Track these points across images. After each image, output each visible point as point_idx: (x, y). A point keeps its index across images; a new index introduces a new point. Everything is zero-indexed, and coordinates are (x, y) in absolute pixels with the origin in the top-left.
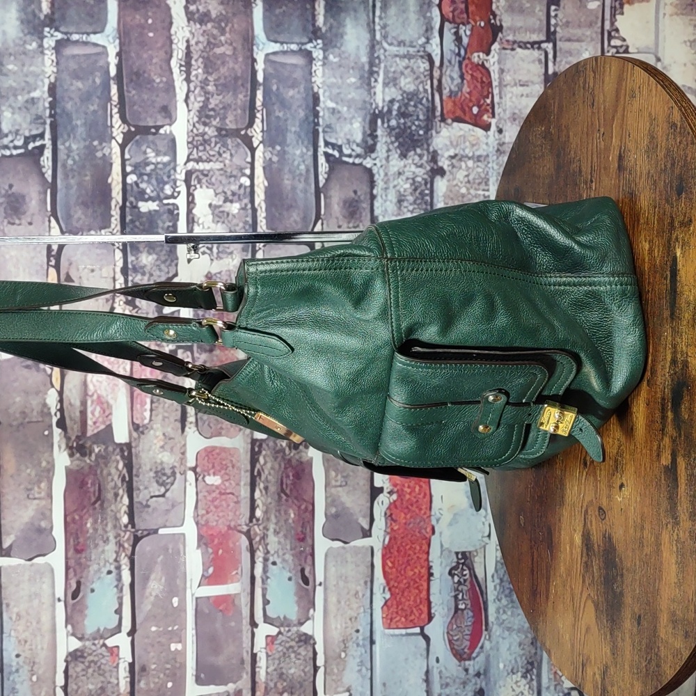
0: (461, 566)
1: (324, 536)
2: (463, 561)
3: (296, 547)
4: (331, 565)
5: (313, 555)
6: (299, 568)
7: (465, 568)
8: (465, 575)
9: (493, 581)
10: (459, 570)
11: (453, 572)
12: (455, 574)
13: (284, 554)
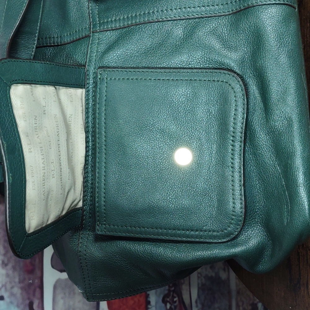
0: (172, 293)
1: (53, 267)
2: (173, 289)
3: (25, 279)
4: (59, 297)
5: (41, 287)
6: (27, 302)
7: (175, 295)
8: (176, 302)
9: (197, 306)
10: (170, 297)
11: (166, 299)
12: (168, 302)
13: (12, 287)
